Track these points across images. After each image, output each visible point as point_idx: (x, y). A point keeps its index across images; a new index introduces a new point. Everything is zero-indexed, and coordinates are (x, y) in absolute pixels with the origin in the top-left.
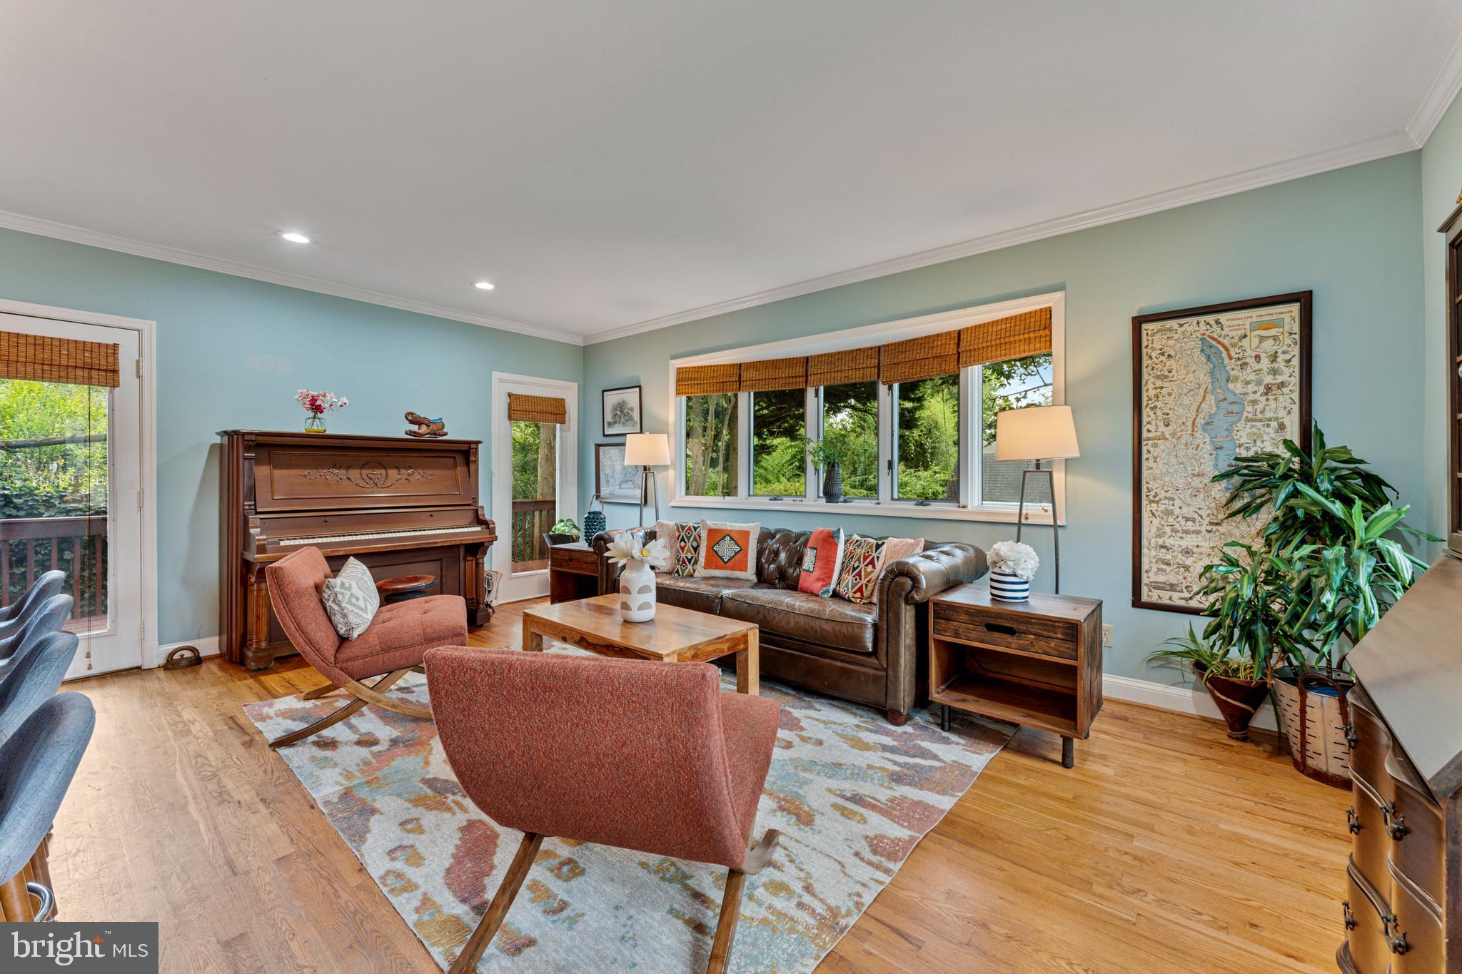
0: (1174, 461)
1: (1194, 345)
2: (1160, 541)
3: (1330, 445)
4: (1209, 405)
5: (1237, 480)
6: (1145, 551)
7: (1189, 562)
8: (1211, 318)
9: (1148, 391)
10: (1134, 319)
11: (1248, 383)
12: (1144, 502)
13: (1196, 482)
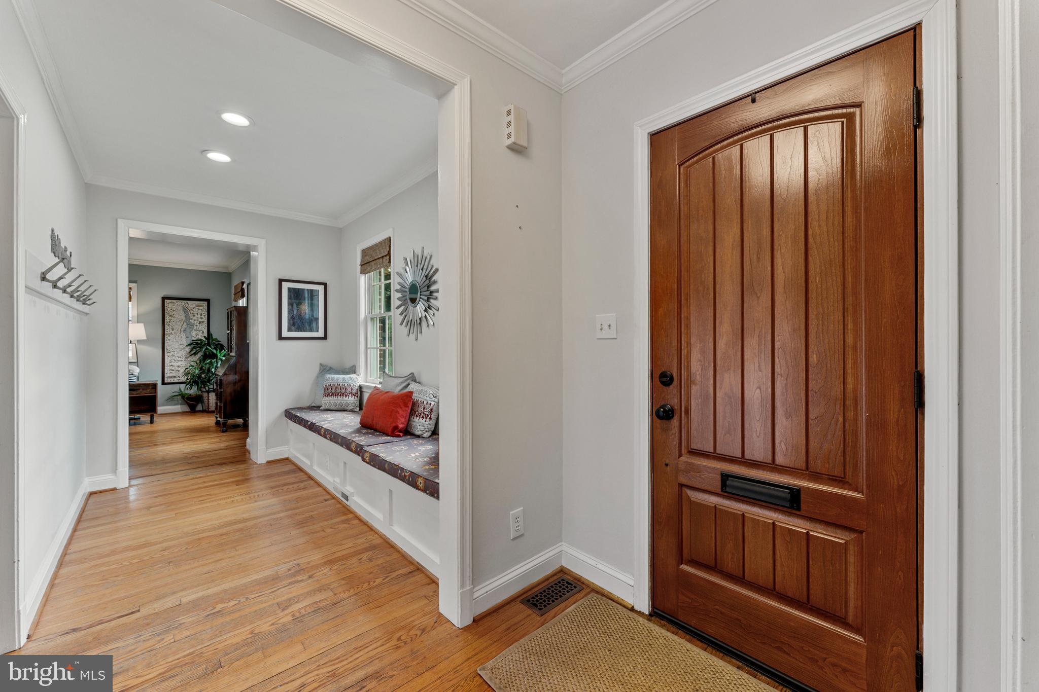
0: (175, 340)
1: (180, 308)
2: (171, 364)
3: (214, 337)
4: (185, 326)
5: (192, 346)
6: (166, 367)
7: (179, 369)
8: (185, 302)
9: (167, 319)
10: (162, 298)
11: (195, 320)
12: (166, 353)
13: (181, 347)
